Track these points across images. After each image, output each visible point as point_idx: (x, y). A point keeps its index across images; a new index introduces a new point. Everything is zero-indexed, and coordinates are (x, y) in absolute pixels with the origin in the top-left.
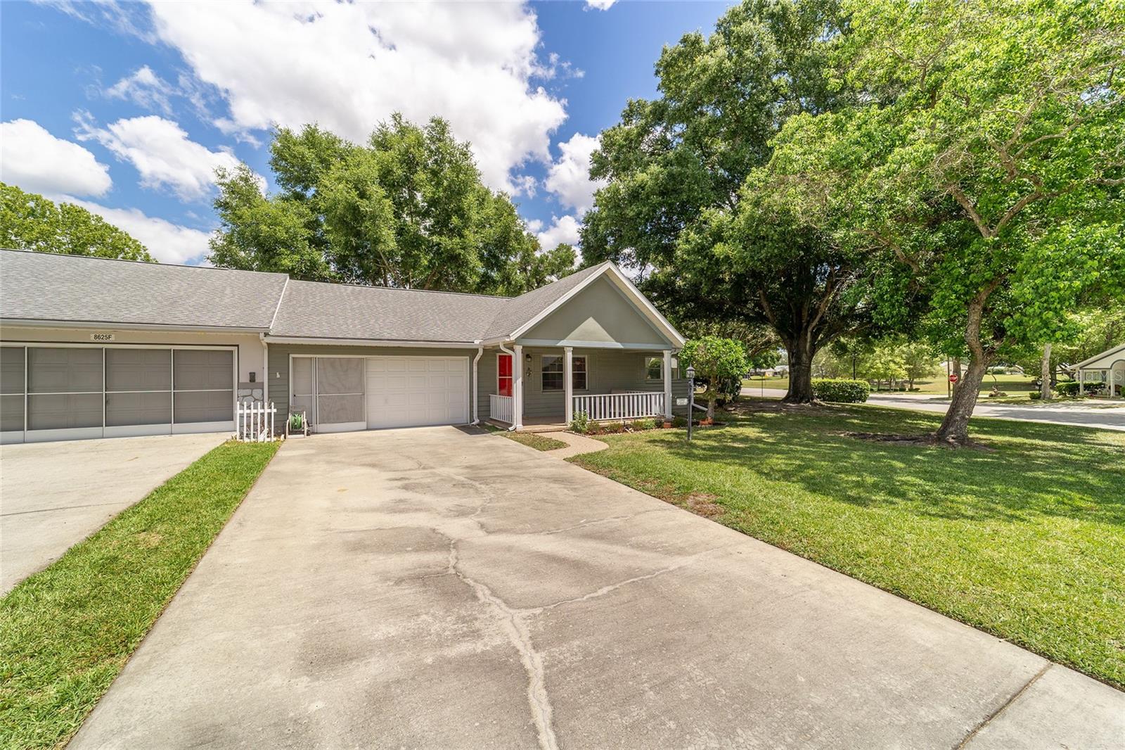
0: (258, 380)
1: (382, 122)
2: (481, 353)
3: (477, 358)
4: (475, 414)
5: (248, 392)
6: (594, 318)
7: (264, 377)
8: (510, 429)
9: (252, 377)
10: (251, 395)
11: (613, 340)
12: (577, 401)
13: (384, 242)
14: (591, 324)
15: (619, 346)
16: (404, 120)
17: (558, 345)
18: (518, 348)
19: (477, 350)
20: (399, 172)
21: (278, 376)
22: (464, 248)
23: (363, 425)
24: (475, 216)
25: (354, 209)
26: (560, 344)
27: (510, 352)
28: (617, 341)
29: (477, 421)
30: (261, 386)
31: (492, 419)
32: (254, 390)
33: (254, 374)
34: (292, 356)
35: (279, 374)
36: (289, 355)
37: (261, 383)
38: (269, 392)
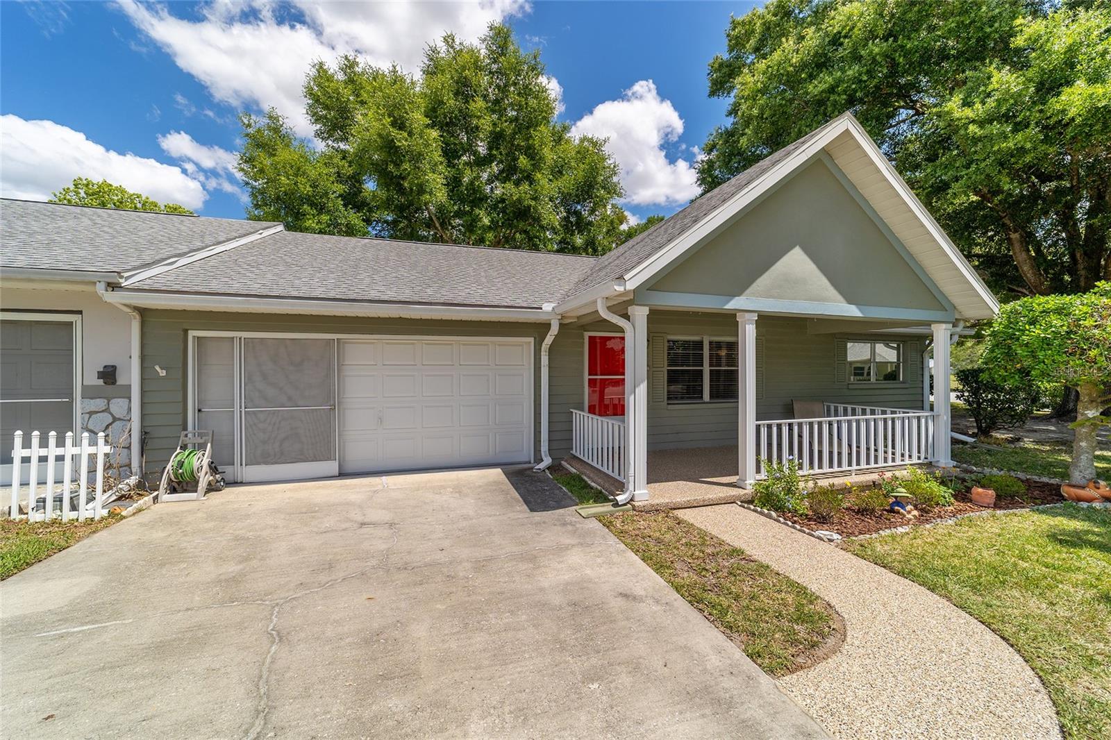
0: (121, 381)
1: (432, 44)
2: (555, 329)
3: (549, 340)
4: (544, 447)
5: (100, 404)
6: (806, 250)
7: (132, 376)
8: (621, 498)
9: (109, 374)
10: (107, 410)
11: (840, 297)
12: (764, 432)
13: (431, 193)
14: (796, 262)
15: (853, 311)
16: (457, 41)
17: (727, 307)
18: (640, 314)
19: (546, 326)
20: (451, 102)
21: (163, 373)
22: (535, 199)
23: (332, 467)
24: (549, 155)
25: (389, 146)
26: (733, 304)
27: (621, 322)
28: (850, 302)
29: (547, 461)
30: (126, 393)
31: (575, 457)
32: (113, 401)
33: (114, 368)
34: (192, 334)
35: (162, 368)
36: (186, 331)
37: (128, 387)
38: (143, 405)
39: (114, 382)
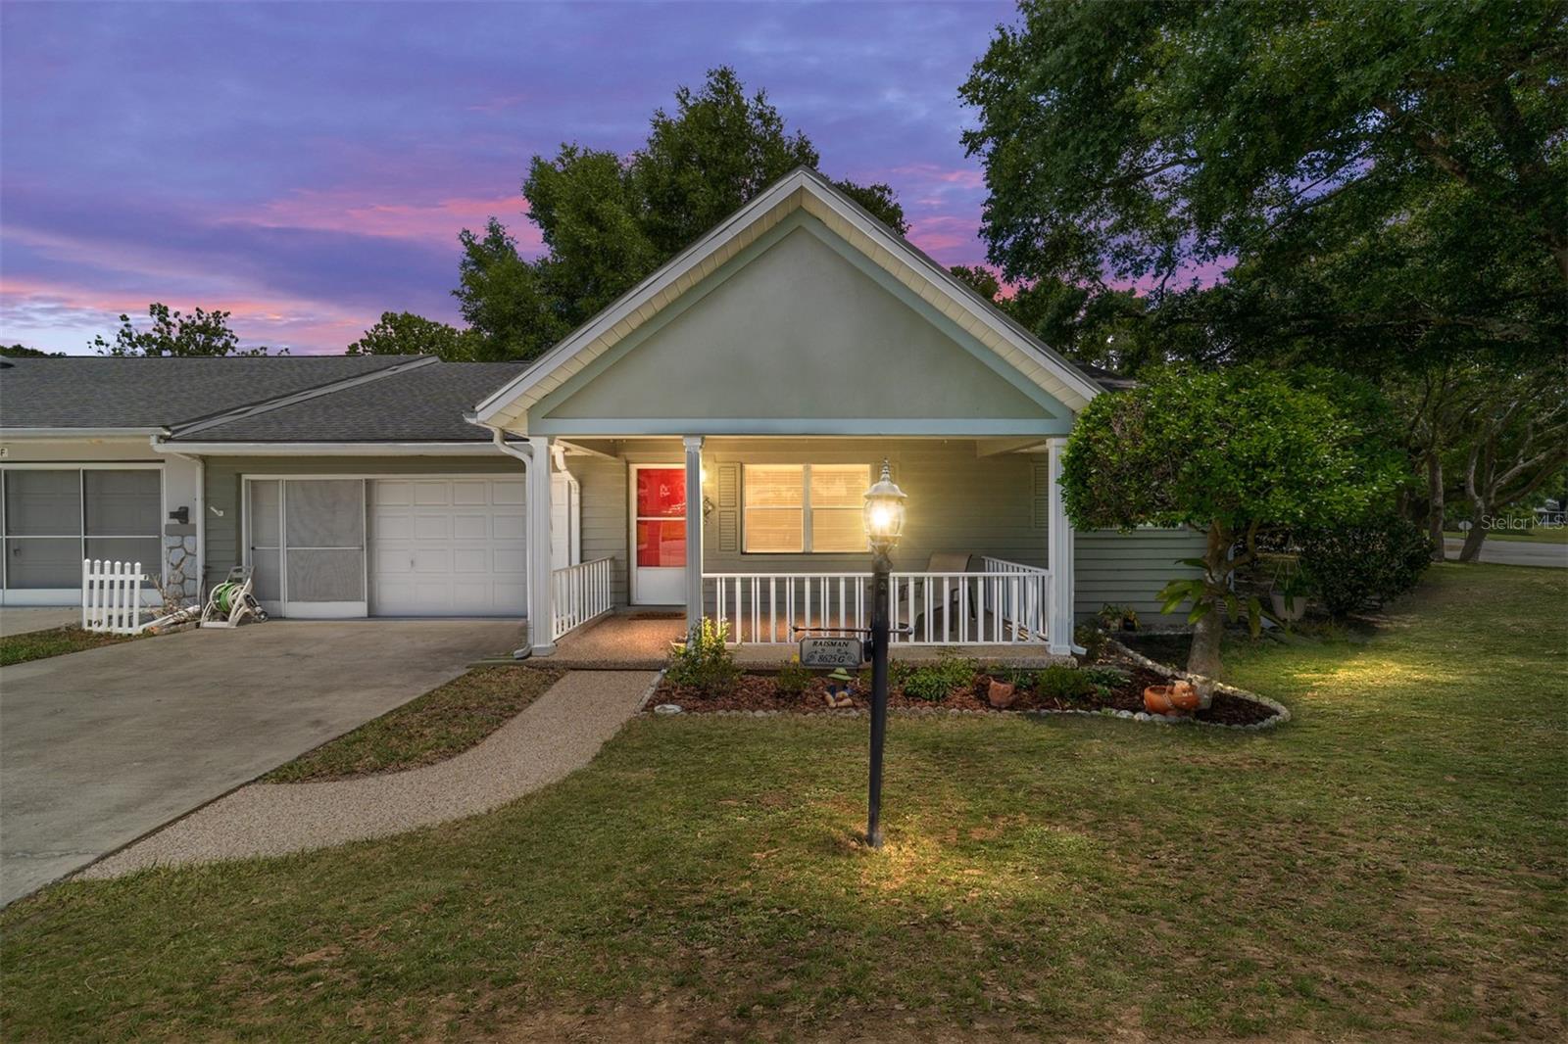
0: (190, 521)
5: (177, 540)
7: (198, 518)
9: (182, 515)
10: (181, 546)
21: (221, 514)
23: (361, 608)
30: (194, 531)
32: (186, 538)
33: (187, 509)
34: (245, 477)
35: (219, 509)
36: (239, 476)
37: (195, 526)
38: (206, 543)
39: (187, 522)
